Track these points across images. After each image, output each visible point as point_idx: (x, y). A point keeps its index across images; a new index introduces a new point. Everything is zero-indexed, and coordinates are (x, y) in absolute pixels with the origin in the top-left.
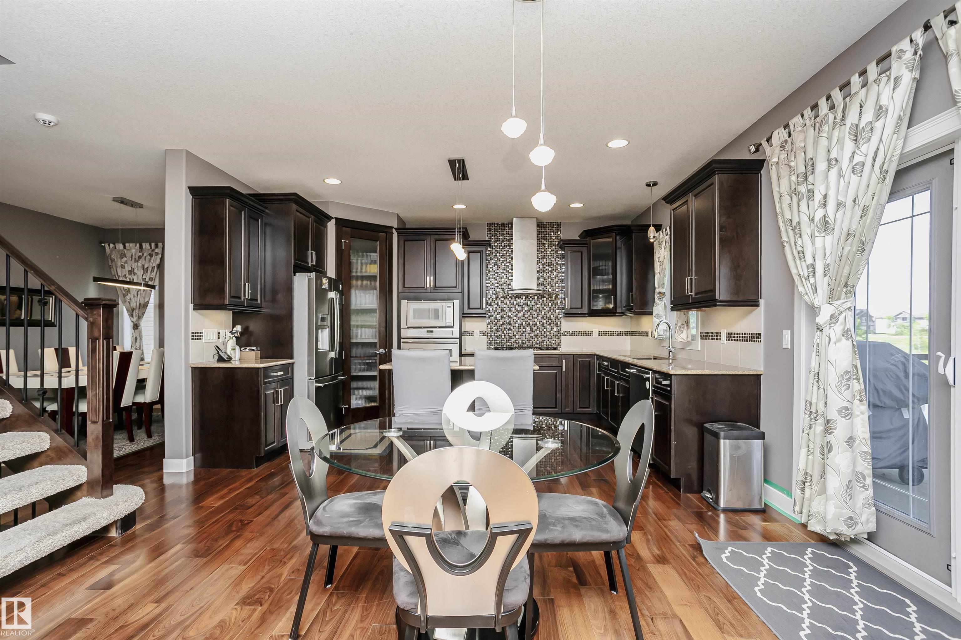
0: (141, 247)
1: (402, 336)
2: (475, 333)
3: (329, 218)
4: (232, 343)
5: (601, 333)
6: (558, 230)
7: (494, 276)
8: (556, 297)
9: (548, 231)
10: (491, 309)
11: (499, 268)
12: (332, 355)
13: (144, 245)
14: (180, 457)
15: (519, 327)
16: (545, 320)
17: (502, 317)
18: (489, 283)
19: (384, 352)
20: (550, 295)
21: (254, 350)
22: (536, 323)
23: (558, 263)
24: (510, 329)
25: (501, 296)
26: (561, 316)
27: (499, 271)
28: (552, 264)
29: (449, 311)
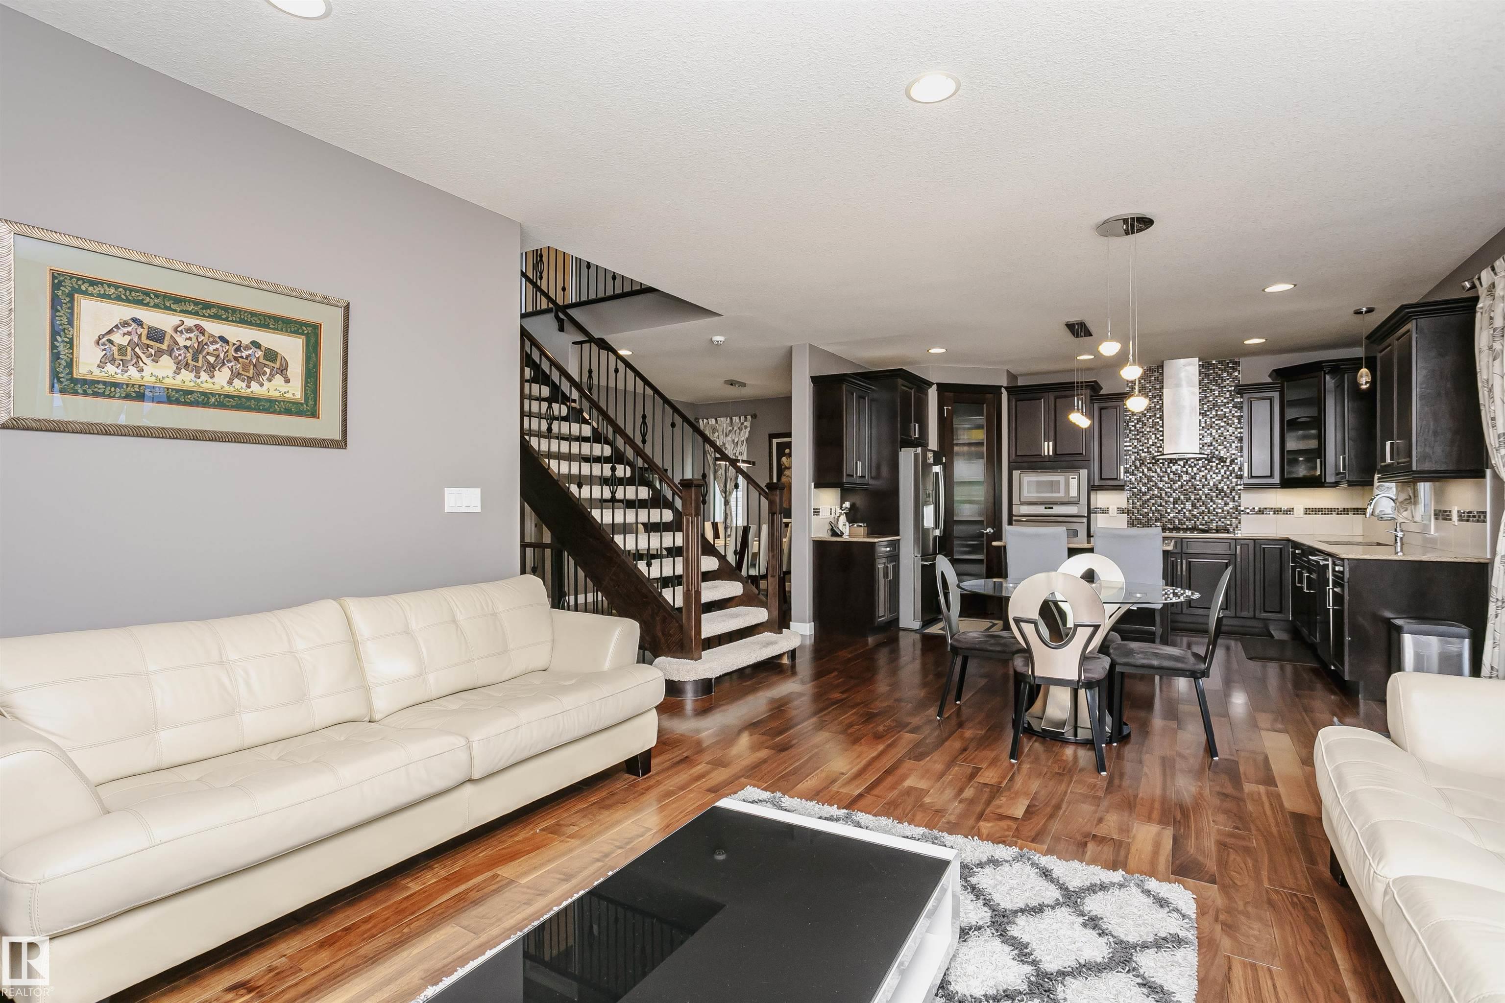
0: (731, 419)
1: (1014, 513)
2: (1110, 510)
3: (930, 384)
4: (843, 518)
5: (1308, 511)
6: (1234, 370)
7: (1138, 437)
8: (1232, 461)
9: (1220, 373)
10: (1133, 480)
11: (1144, 424)
12: (937, 532)
13: (734, 418)
14: (804, 621)
15: (1175, 502)
16: (1214, 492)
17: (1149, 490)
18: (1130, 446)
19: (992, 531)
20: (1222, 460)
21: (861, 526)
22: (1201, 497)
23: (1236, 414)
24: (1161, 505)
25: (1149, 461)
26: (1239, 487)
27: (1145, 430)
28: (1225, 417)
29: (1074, 483)
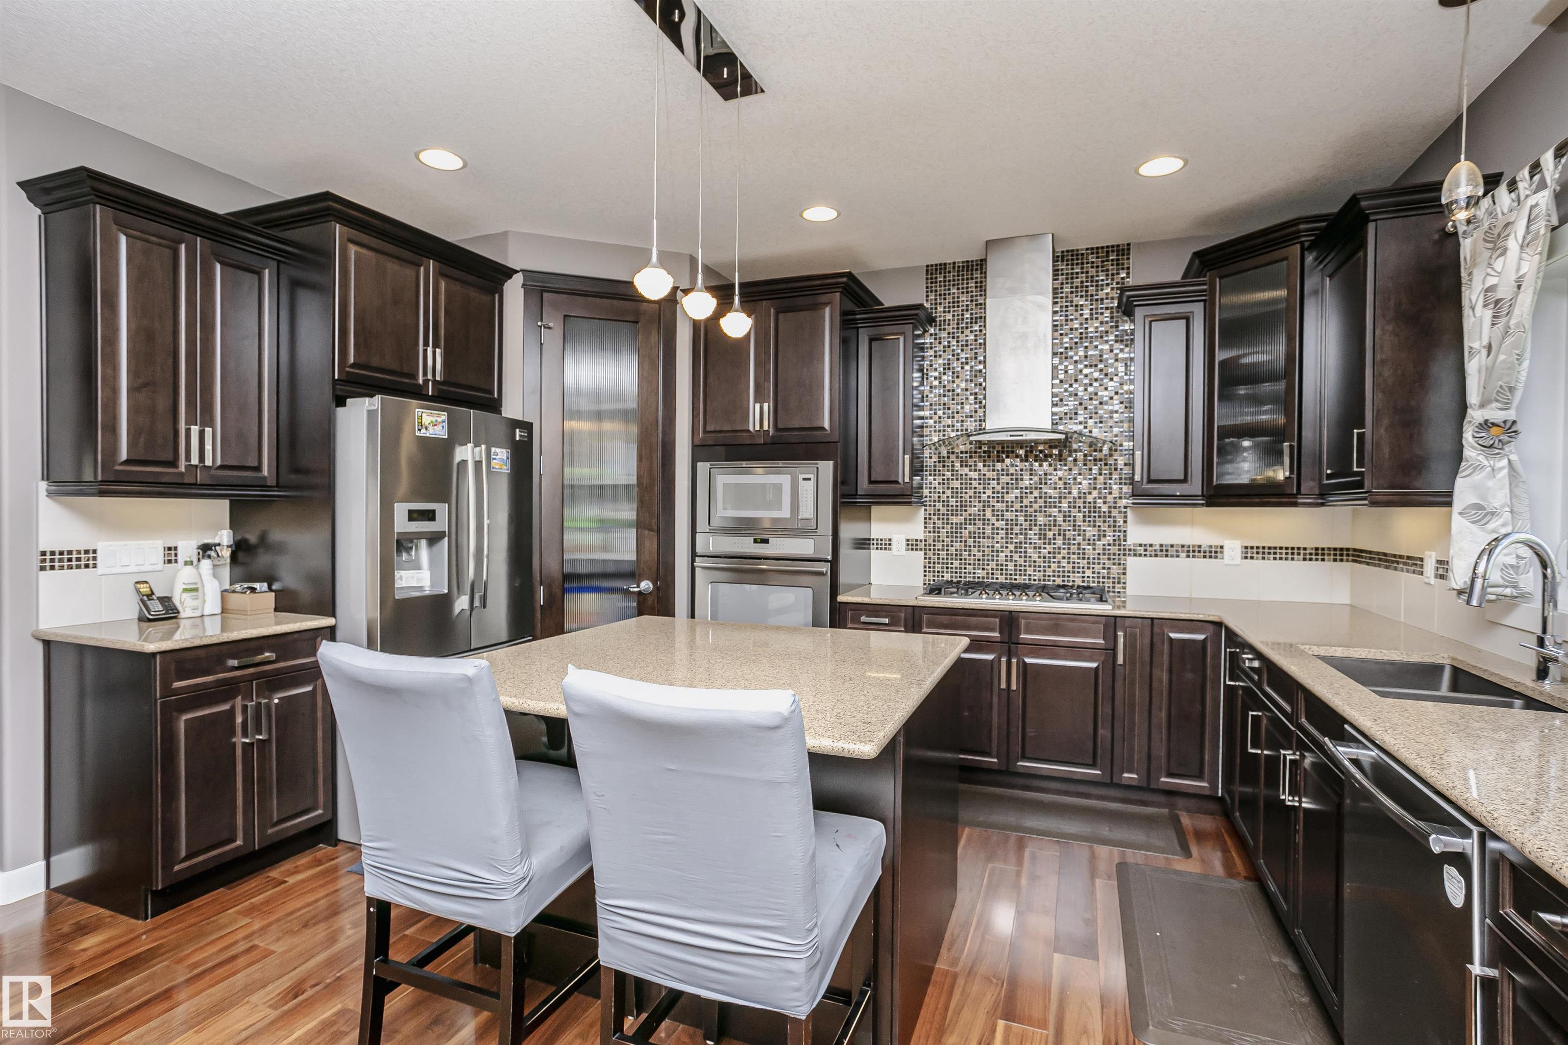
1: (699, 549)
2: (893, 543)
3: (509, 273)
5: (1250, 552)
6: (1119, 264)
7: (945, 400)
8: (1114, 450)
9: (1092, 272)
10: (935, 484)
11: (956, 376)
16: (1080, 511)
17: (963, 504)
18: (931, 418)
19: (656, 587)
20: (1094, 445)
21: (260, 591)
22: (1055, 519)
23: (1121, 356)
26: (1125, 502)
27: (958, 386)
28: (1101, 361)
29: (807, 489)
